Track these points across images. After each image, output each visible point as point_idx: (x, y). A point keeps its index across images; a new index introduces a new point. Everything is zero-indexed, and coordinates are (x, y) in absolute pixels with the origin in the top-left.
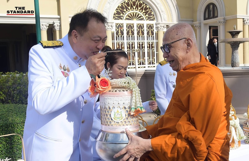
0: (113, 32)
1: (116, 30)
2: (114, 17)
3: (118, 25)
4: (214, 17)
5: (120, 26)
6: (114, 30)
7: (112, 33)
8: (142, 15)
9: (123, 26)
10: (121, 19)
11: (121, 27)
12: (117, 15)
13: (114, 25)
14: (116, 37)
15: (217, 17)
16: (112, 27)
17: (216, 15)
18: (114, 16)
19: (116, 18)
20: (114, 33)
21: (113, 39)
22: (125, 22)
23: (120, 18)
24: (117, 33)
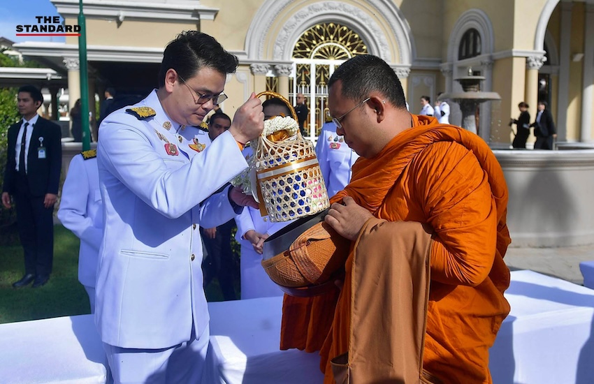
0: (291, 79)
1: (297, 76)
2: (294, 54)
3: (301, 67)
4: (475, 54)
5: (303, 70)
6: (293, 75)
7: (290, 81)
8: (346, 51)
9: (309, 69)
10: (307, 57)
11: (305, 70)
12: (300, 51)
13: (294, 66)
14: (297, 87)
15: (479, 54)
16: (289, 70)
17: (478, 51)
18: (295, 51)
19: (299, 54)
20: (293, 81)
21: (291, 90)
22: (313, 62)
23: (305, 55)
24: (299, 81)
